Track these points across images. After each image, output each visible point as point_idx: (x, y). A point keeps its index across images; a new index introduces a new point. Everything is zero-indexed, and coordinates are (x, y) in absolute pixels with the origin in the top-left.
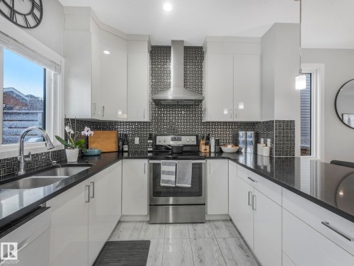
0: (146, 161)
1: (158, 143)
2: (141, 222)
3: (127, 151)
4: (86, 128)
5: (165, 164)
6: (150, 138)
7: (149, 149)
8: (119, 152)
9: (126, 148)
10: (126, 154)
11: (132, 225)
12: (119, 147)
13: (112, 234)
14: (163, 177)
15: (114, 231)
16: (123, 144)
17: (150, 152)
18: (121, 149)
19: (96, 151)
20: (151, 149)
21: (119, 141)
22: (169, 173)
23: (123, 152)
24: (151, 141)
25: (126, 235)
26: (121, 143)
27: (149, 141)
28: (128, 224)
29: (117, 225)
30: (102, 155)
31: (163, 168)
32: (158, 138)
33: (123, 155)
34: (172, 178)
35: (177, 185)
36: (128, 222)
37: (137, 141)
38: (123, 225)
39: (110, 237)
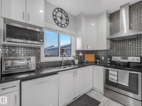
0: (103, 67)
1: (113, 60)
2: (101, 93)
3: (98, 62)
4: (81, 53)
5: (111, 70)
6: (109, 57)
7: (108, 62)
8: (95, 62)
9: (98, 61)
10: (98, 64)
11: (97, 93)
12: (95, 60)
13: (88, 92)
14: (110, 76)
15: (89, 91)
16: (97, 59)
17: (108, 63)
18: (96, 61)
19: (86, 61)
20: (109, 62)
21: (95, 58)
22: (113, 75)
23: (97, 62)
24: (109, 59)
25: (93, 95)
26: (96, 59)
27: (108, 59)
28: (95, 92)
29: (91, 90)
30: (88, 63)
31: (110, 72)
32: (113, 58)
33: (97, 64)
34: (116, 78)
35: (118, 82)
36: (96, 91)
37: (103, 58)
38: (93, 91)
39: (87, 93)
